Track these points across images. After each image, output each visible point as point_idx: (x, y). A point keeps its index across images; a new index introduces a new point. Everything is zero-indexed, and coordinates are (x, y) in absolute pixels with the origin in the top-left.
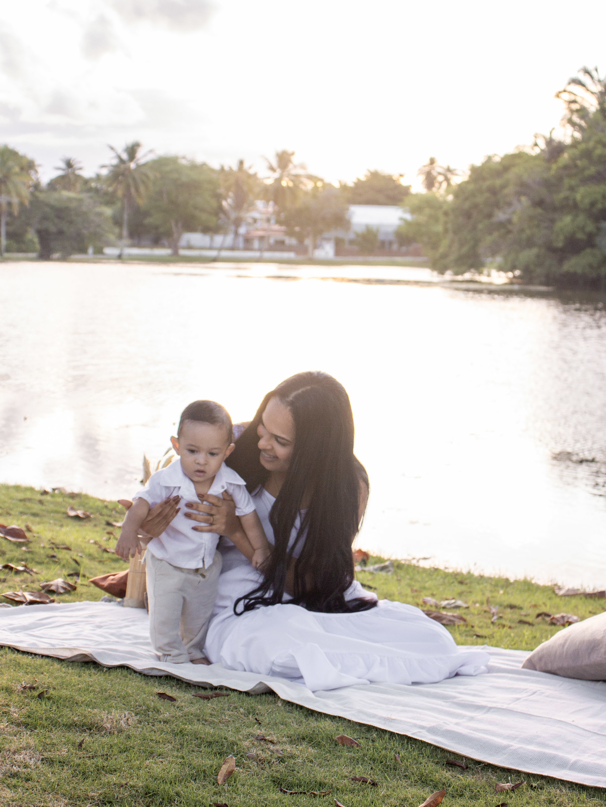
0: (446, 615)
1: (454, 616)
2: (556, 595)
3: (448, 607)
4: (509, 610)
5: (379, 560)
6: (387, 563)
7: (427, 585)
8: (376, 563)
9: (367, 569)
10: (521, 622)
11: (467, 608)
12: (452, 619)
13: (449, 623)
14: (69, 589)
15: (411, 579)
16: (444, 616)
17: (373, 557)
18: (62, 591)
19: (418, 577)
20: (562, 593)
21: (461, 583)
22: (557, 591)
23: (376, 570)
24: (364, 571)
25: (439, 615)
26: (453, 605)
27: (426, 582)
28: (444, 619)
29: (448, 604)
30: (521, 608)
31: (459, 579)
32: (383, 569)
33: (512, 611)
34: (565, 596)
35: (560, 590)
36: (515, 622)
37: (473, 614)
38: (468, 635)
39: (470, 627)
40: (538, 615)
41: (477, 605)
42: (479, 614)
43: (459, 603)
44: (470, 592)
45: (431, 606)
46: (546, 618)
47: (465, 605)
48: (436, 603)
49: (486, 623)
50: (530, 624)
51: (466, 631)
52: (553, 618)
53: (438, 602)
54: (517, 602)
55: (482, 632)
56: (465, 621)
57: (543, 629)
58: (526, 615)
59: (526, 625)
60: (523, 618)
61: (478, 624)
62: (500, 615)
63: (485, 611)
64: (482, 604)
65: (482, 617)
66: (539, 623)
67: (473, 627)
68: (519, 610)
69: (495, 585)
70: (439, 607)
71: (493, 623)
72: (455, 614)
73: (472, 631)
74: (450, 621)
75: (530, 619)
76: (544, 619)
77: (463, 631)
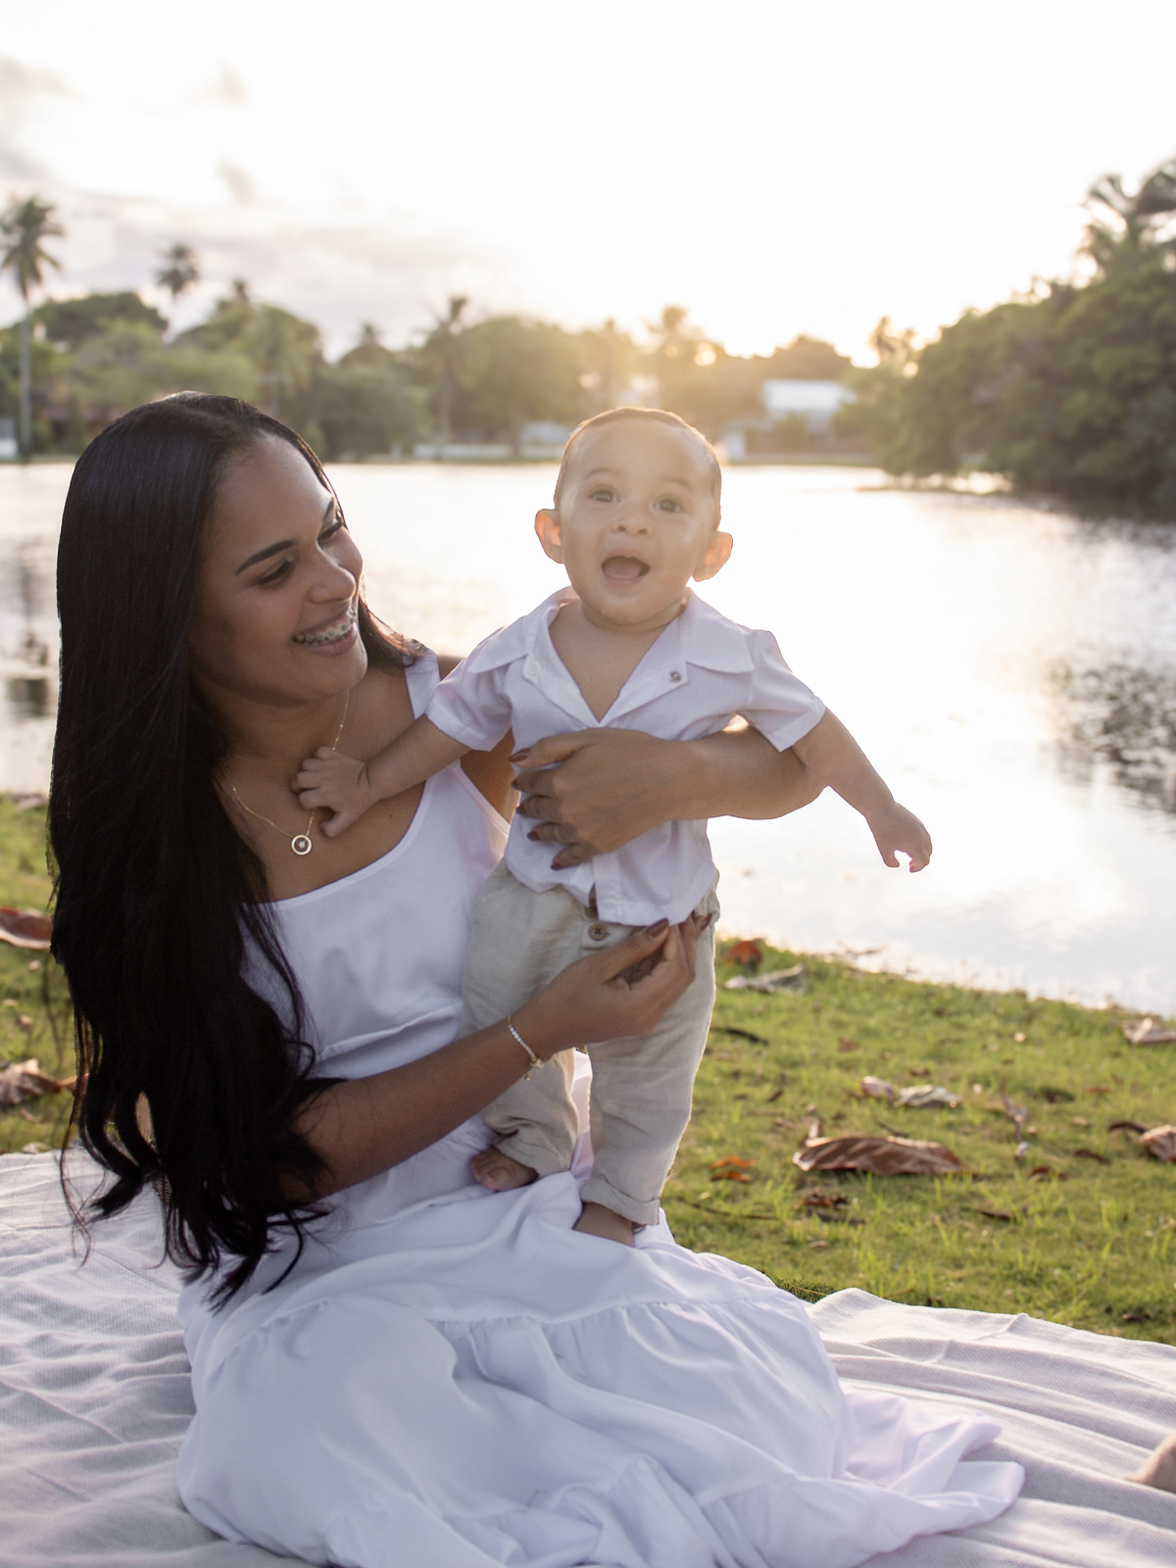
0: (914, 1148)
1: (931, 1151)
2: (1129, 1042)
3: (916, 1102)
4: (1046, 1107)
5: (785, 959)
6: (796, 970)
7: (873, 1022)
8: (776, 967)
9: (757, 982)
10: (1084, 1154)
11: (959, 1107)
12: (927, 1157)
13: (918, 1169)
14: (38, 1090)
15: (842, 1007)
16: (909, 1152)
17: (773, 951)
18: (17, 1099)
19: (855, 1003)
20: (1137, 1036)
21: (939, 1013)
22: (1128, 1033)
23: (775, 983)
24: (750, 988)
25: (898, 1149)
26: (926, 1100)
27: (870, 1014)
28: (907, 1158)
29: (917, 1096)
30: (1070, 1098)
31: (935, 1003)
32: (788, 981)
33: (1054, 1107)
34: (1144, 1044)
35: (1133, 1028)
36: (1066, 1152)
37: (971, 1124)
38: (967, 1210)
39: (968, 1179)
40: (1115, 1127)
41: (978, 1088)
42: (984, 1124)
43: (941, 1093)
44: (958, 1041)
45: (879, 1099)
46: (1133, 1134)
47: (952, 1100)
48: (890, 1091)
49: (1001, 1160)
50: (1102, 1159)
51: (960, 1198)
52: (1153, 1140)
53: (895, 1088)
54: (1060, 1080)
55: (998, 1204)
56: (955, 1161)
57: (1135, 1180)
58: (1087, 1128)
59: (1093, 1164)
60: (1083, 1137)
61: (985, 1166)
62: (1032, 1129)
63: (997, 1113)
64: (987, 1084)
65: (992, 1138)
66: (1120, 1155)
67: (976, 1177)
68: (1069, 1106)
69: (1006, 1018)
70: (897, 1104)
71: (1020, 1161)
72: (934, 1145)
73: (975, 1195)
74: (922, 1162)
75: (1097, 1141)
76: (1128, 1139)
77: (953, 1197)
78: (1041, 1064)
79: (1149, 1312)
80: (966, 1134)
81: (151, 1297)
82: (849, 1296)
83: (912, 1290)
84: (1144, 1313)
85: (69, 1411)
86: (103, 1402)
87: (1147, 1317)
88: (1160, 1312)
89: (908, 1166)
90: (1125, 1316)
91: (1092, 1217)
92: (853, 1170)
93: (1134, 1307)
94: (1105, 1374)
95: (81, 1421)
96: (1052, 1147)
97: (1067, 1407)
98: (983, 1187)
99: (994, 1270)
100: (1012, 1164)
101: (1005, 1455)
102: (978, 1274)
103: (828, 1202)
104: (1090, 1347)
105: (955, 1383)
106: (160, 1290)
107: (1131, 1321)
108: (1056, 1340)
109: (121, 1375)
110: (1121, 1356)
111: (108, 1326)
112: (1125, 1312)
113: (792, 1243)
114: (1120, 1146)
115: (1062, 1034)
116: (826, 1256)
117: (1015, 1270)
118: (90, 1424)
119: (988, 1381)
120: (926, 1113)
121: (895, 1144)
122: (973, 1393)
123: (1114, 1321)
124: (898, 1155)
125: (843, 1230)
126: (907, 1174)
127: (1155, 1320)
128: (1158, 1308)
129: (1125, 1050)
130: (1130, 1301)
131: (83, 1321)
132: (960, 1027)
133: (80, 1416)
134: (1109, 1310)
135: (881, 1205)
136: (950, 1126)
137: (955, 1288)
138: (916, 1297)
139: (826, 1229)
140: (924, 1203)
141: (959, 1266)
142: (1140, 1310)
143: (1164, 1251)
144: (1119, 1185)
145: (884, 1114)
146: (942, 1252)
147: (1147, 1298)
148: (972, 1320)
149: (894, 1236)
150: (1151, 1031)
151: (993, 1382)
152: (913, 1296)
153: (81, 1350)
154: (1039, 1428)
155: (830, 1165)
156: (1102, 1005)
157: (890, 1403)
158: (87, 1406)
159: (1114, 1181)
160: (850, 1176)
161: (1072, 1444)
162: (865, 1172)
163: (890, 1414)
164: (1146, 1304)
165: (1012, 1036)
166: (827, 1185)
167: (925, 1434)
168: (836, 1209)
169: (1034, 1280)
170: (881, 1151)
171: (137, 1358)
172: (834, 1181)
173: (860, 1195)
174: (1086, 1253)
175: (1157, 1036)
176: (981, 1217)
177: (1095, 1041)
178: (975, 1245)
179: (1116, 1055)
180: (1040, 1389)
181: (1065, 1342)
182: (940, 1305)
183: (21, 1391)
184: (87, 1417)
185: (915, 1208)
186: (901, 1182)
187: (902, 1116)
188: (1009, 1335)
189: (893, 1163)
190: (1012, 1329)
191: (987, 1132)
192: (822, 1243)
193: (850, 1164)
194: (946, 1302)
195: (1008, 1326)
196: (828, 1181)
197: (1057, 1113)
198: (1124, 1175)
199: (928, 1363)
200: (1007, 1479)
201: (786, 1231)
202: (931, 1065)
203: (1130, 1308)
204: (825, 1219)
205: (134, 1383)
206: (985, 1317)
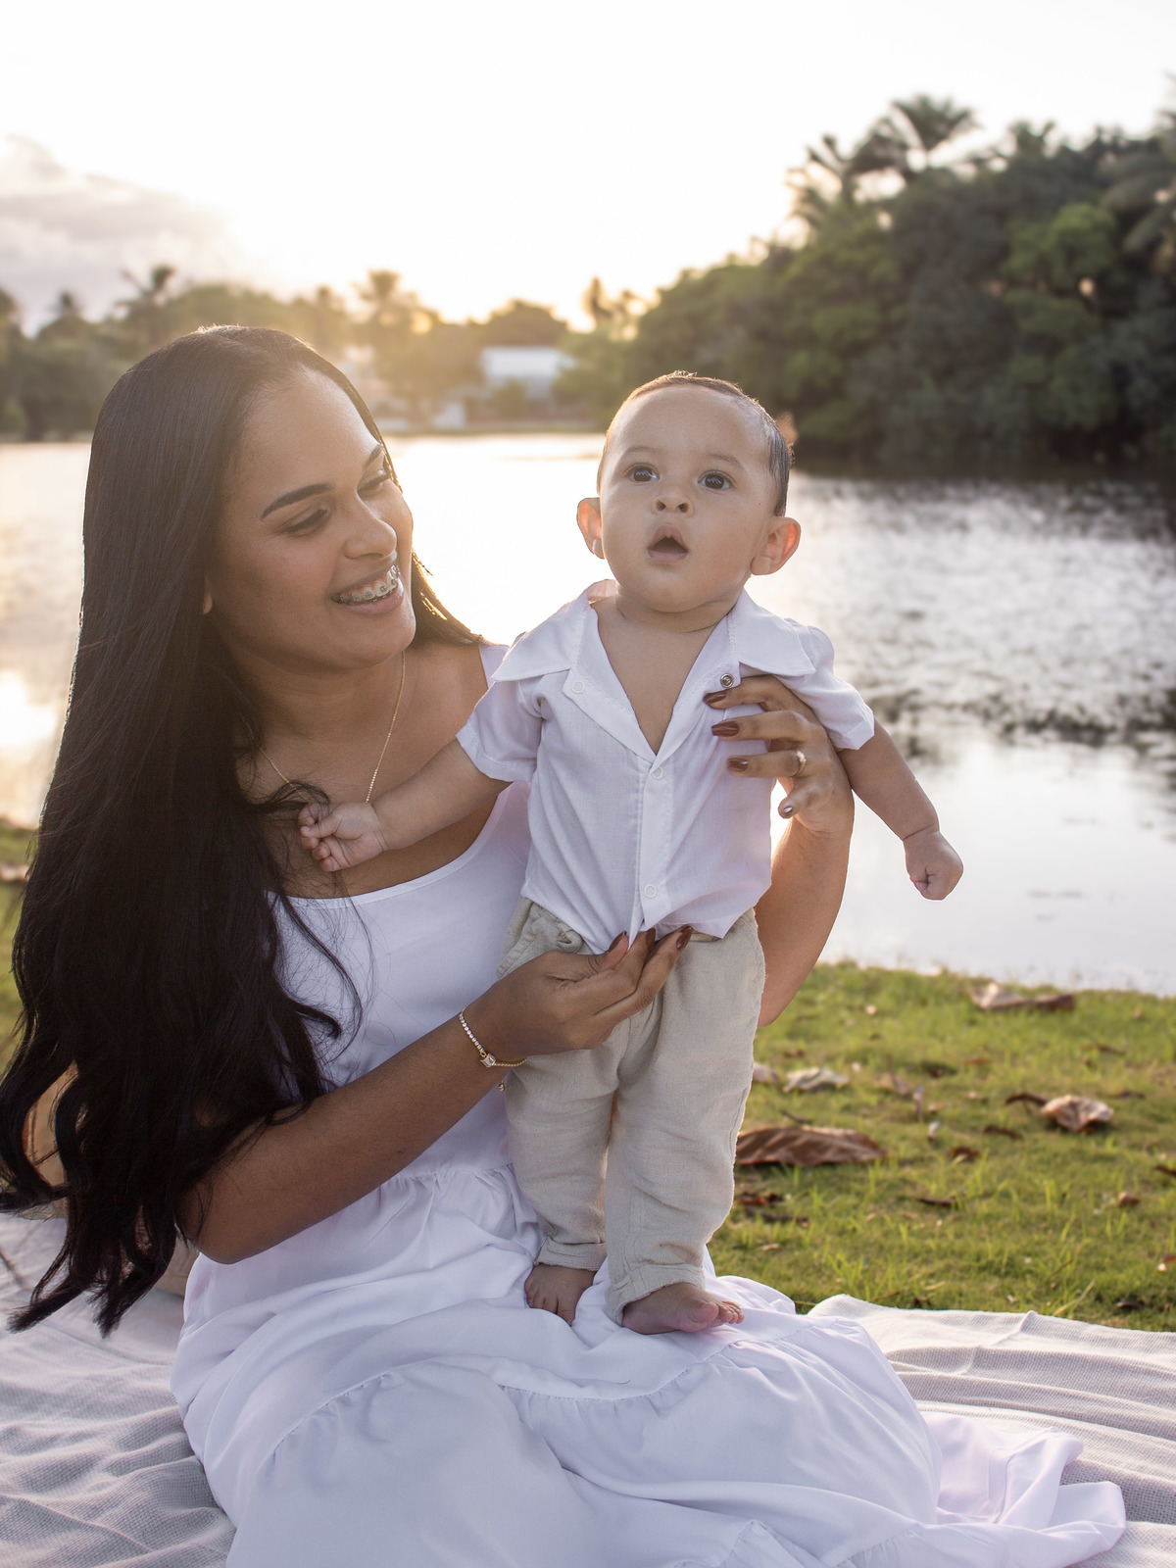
0: (832, 1136)
1: (848, 1138)
2: (979, 1009)
3: (806, 1086)
4: (933, 1082)
10: (991, 1130)
11: (846, 1089)
12: (847, 1145)
13: (839, 1158)
16: (828, 1141)
20: (987, 1002)
22: (975, 999)
25: (816, 1139)
26: (815, 1083)
28: (827, 1147)
29: (805, 1080)
30: (953, 1072)
34: (996, 1009)
35: (980, 993)
36: (974, 1130)
37: (867, 1105)
38: (901, 1199)
39: (894, 1166)
40: (1012, 1100)
41: (856, 1067)
42: (881, 1103)
43: (828, 1075)
44: (811, 1018)
45: (766, 1085)
46: (1032, 1106)
47: (841, 1080)
48: (775, 1076)
49: (916, 1142)
50: (1013, 1135)
51: (892, 1186)
52: (1059, 1111)
53: (779, 1071)
54: (936, 1053)
55: (934, 1190)
56: (874, 1146)
57: (1056, 1155)
58: (985, 1102)
59: (1005, 1143)
60: (983, 1111)
61: (905, 1150)
62: (932, 1107)
63: (886, 1092)
64: (864, 1062)
65: (892, 1119)
66: (1026, 1128)
67: (902, 1163)
68: (954, 1080)
69: (849, 990)
70: (786, 1089)
71: (934, 1142)
72: (850, 1132)
73: (905, 1181)
74: (842, 1151)
75: (1001, 1115)
76: (1029, 1112)
77: (885, 1185)
78: (905, 1034)
79: (1144, 1298)
80: (865, 1116)
81: (119, 1372)
82: (839, 1304)
83: (898, 1293)
84: (1138, 1299)
85: (76, 1517)
86: (111, 1503)
87: (1142, 1303)
88: (1154, 1297)
89: (829, 1156)
90: (1120, 1304)
91: (1033, 1197)
92: (776, 1164)
93: (1127, 1295)
94: (1150, 1373)
95: (92, 1528)
96: (956, 1123)
97: (1127, 1413)
98: (912, 1173)
99: (963, 1263)
100: (926, 1144)
101: (1096, 1475)
102: (948, 1268)
103: (763, 1200)
104: (1113, 1343)
105: (998, 1395)
106: (121, 1361)
107: (1127, 1309)
108: (1074, 1337)
109: (119, 1468)
110: (1147, 1350)
111: (78, 1409)
112: (1118, 1300)
113: (742, 1247)
114: (1024, 1120)
115: (910, 1004)
116: (786, 1258)
117: (983, 1262)
118: (104, 1531)
119: (1034, 1390)
120: (821, 1096)
121: (812, 1133)
122: (1021, 1404)
123: (1109, 1310)
124: (817, 1145)
125: (790, 1229)
126: (831, 1164)
127: (1151, 1306)
128: (1151, 1292)
129: (979, 1017)
130: (1121, 1287)
131: (46, 1406)
132: (810, 1003)
133: (90, 1523)
134: (1099, 1298)
135: (817, 1199)
136: (847, 1109)
137: (938, 1286)
138: (902, 1298)
139: (774, 1231)
140: (859, 1195)
141: (926, 1262)
142: (1133, 1296)
143: (1120, 1229)
144: (1041, 1161)
145: (779, 1101)
146: (901, 1247)
147: (1137, 1283)
148: (979, 1322)
149: (842, 1232)
150: (999, 996)
151: (1040, 1391)
152: (898, 1299)
153: (59, 1441)
154: (1106, 1438)
155: (750, 1160)
156: (933, 971)
157: (954, 1424)
158: (95, 1510)
159: (1035, 1157)
160: (774, 1170)
161: (1147, 1453)
162: (791, 1166)
163: (956, 1436)
164: (1137, 1290)
165: (862, 1009)
166: (750, 1181)
167: (1012, 1457)
168: (772, 1207)
169: (1011, 1270)
170: (799, 1142)
171: (126, 1444)
172: (757, 1177)
173: (790, 1189)
174: (1044, 1237)
175: (1005, 1001)
176: (922, 1205)
177: (948, 1010)
178: (932, 1236)
179: (972, 1023)
180: (1091, 1395)
181: (1083, 1339)
182: (930, 1306)
183: (13, 1500)
184: (97, 1522)
185: (851, 1200)
186: (827, 1172)
187: (797, 1102)
188: (1024, 1335)
189: (813, 1153)
190: (1025, 1328)
191: (886, 1114)
192: (775, 1246)
193: (770, 1157)
194: (935, 1302)
195: (1020, 1325)
196: (750, 1177)
197: (945, 1088)
198: (1044, 1149)
199: (958, 1374)
200: (1109, 1501)
201: (733, 1236)
202: (801, 1045)
203: (1123, 1295)
204: (769, 1220)
205: (141, 1476)
206: (991, 1318)
